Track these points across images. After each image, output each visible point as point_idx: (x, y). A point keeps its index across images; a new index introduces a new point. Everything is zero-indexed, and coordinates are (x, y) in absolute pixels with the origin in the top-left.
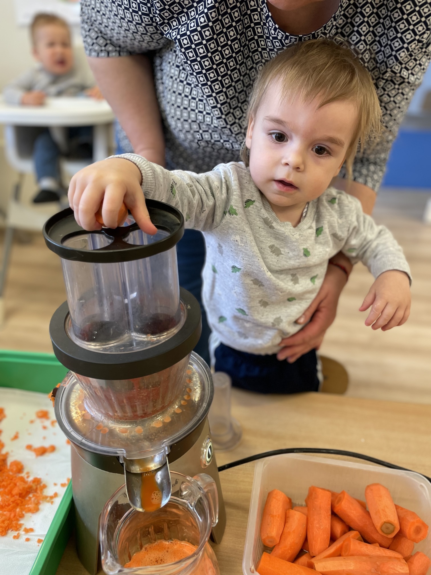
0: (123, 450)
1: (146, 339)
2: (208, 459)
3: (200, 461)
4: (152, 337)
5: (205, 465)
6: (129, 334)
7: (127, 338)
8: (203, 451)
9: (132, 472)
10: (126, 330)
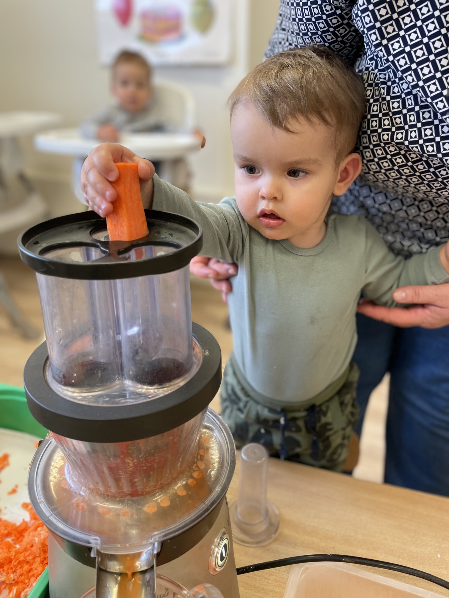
0: (98, 538)
1: (140, 390)
2: (220, 563)
3: (209, 564)
4: (149, 388)
6: (120, 381)
7: (118, 386)
8: (214, 550)
10: (117, 376)
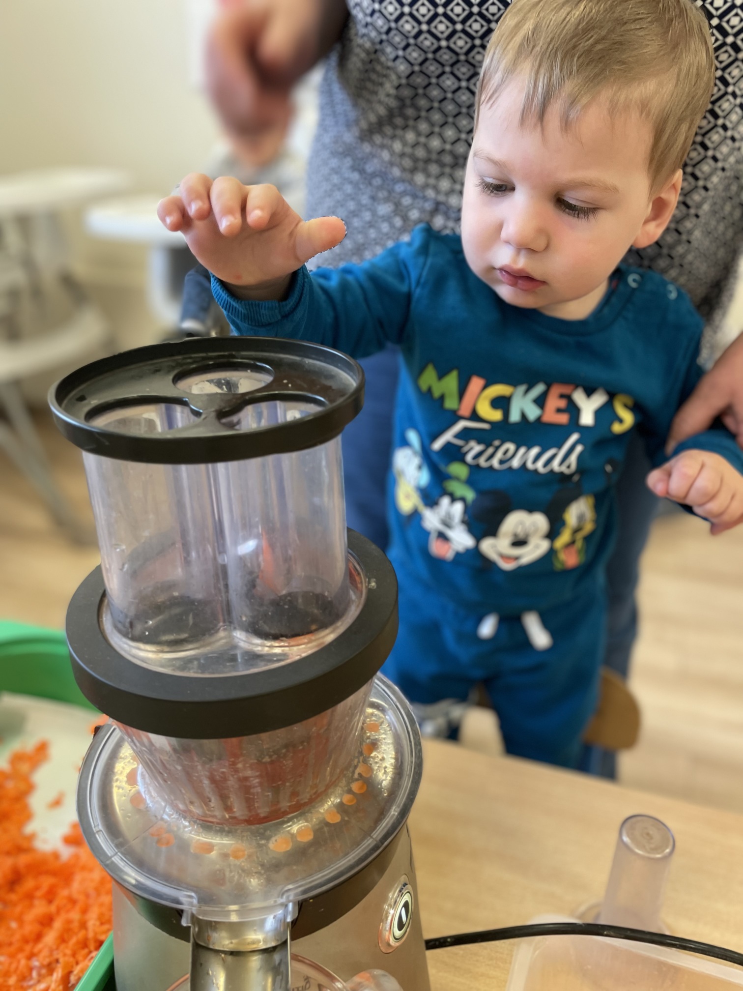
0: (193, 894)
2: (398, 933)
3: (378, 934)
4: (274, 644)
5: (389, 945)
6: (227, 633)
8: (387, 913)
9: (211, 947)
10: (221, 624)
